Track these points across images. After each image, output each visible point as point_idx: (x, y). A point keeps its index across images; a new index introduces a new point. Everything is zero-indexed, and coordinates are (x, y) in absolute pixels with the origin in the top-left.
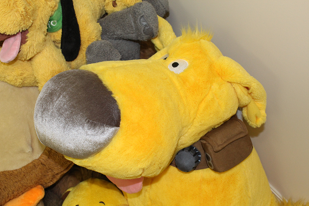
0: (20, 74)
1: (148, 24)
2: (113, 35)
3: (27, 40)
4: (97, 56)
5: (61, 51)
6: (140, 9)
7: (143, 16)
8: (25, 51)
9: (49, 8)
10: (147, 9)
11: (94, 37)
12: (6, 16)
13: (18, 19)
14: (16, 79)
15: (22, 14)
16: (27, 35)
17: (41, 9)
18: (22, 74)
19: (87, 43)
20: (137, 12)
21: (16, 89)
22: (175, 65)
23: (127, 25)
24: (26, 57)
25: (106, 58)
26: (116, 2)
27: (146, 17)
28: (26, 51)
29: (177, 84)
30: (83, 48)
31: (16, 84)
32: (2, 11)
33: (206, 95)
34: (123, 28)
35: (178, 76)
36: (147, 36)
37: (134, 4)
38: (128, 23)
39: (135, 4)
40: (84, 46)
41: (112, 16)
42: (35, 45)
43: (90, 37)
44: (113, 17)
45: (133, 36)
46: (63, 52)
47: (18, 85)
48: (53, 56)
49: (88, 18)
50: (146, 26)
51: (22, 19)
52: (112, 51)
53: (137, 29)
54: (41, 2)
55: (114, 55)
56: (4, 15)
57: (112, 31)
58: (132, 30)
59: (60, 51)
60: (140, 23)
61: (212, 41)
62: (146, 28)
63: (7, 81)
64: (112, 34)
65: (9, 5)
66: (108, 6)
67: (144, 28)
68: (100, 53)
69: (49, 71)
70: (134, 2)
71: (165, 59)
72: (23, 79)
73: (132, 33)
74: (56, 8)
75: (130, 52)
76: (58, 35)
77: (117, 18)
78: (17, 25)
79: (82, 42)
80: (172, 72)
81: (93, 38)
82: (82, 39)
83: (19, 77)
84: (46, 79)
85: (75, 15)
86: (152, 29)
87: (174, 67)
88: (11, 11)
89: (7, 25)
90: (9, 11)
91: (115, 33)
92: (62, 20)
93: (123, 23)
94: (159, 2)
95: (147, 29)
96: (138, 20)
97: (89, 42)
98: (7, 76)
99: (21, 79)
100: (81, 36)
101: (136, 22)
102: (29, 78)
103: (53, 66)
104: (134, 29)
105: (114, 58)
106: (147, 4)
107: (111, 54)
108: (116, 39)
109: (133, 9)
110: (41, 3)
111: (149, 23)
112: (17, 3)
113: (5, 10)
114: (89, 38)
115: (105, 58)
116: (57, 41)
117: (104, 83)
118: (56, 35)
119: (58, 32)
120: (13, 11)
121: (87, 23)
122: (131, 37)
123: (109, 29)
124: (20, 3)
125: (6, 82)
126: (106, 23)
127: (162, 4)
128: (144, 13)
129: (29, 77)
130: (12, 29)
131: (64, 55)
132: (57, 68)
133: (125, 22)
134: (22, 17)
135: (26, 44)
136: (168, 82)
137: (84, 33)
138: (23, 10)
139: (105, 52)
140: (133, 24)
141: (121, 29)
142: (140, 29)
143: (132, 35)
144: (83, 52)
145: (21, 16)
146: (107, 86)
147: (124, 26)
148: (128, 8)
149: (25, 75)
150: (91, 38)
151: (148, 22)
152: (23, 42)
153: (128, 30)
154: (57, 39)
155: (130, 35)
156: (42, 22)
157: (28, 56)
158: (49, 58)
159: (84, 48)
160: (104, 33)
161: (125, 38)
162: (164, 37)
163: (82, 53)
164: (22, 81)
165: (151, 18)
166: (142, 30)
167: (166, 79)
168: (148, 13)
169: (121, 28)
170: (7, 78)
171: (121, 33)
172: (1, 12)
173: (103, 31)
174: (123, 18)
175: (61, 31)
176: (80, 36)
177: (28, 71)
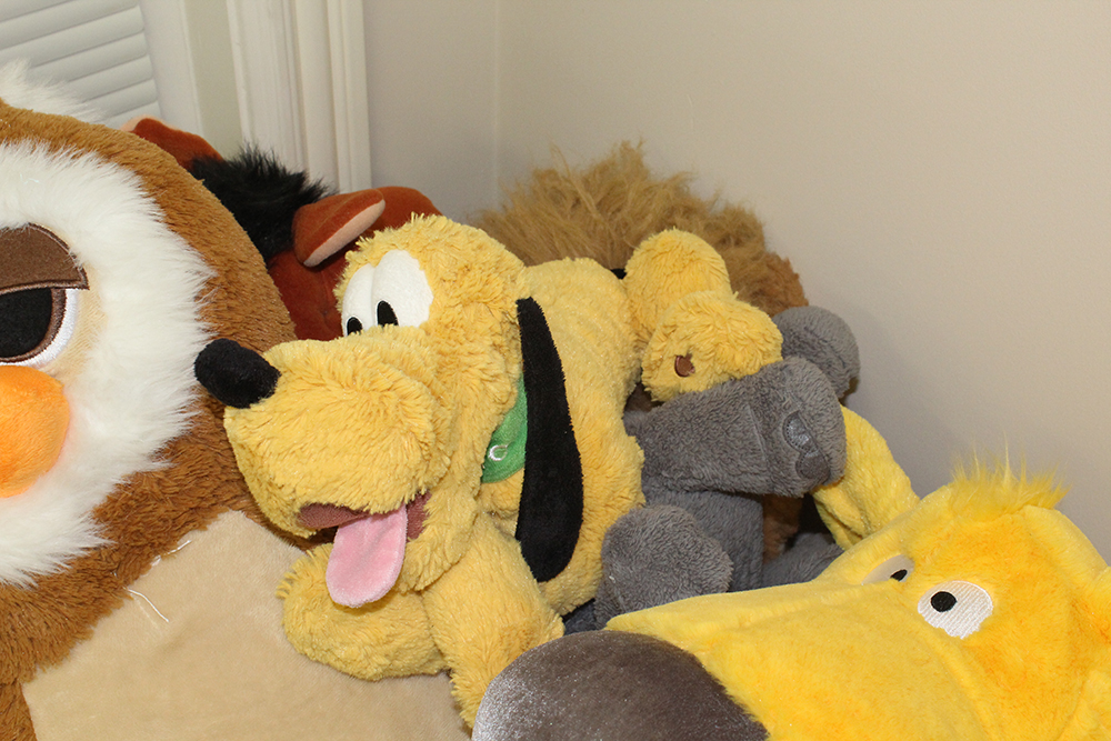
0: (384, 637)
1: (816, 442)
2: (682, 478)
3: (425, 523)
4: (652, 566)
5: (519, 549)
6: (784, 389)
7: (796, 415)
8: (417, 564)
9: (493, 405)
10: (811, 388)
11: (627, 490)
12: (373, 450)
13: (411, 458)
14: (367, 656)
15: (426, 441)
16: (426, 507)
17: (469, 411)
18: (391, 639)
19: (600, 514)
20: (774, 399)
21: (359, 687)
22: (943, 602)
23: (739, 443)
24: (417, 582)
25: (686, 575)
26: (692, 360)
27: (806, 417)
28: (421, 564)
29: (965, 678)
30: (588, 532)
31: (364, 672)
32: (360, 433)
33: (1070, 718)
34: (724, 455)
35: (964, 646)
36: (807, 483)
37: (757, 368)
38: (742, 440)
39: (761, 369)
40: (589, 526)
41: (680, 409)
42: (449, 540)
43: (614, 492)
44: (682, 415)
45: (759, 484)
46: (525, 554)
47: (370, 674)
48: (502, 575)
49: (608, 425)
50: (808, 447)
51: (423, 456)
52: (702, 549)
53: (776, 459)
54: (468, 388)
55: (709, 563)
56: (366, 446)
57: (682, 463)
58: (758, 462)
59: (517, 547)
60: (788, 439)
61: (1060, 507)
62: (810, 455)
63: (332, 661)
64: (682, 474)
65: (382, 413)
66: (657, 372)
67: (802, 456)
68: (663, 555)
69: (496, 629)
70: (758, 364)
71: (900, 575)
72: (392, 654)
73: (757, 471)
74: (512, 402)
75: (737, 535)
76: (510, 491)
77: (699, 417)
78: (405, 480)
79: (586, 512)
80: (940, 633)
81: (624, 495)
82: (586, 502)
83: (379, 648)
84: (484, 658)
85: (568, 419)
86: (826, 458)
87: (938, 610)
88: (389, 432)
89: (375, 481)
90: (384, 434)
91: (694, 473)
92: (525, 439)
93: (722, 439)
94: (828, 350)
95: (811, 459)
96: (780, 429)
97: (610, 510)
98: (338, 645)
99: (386, 656)
100: (586, 492)
101: (773, 434)
102: (410, 648)
103: (506, 610)
104: (764, 459)
105: (713, 572)
106: (807, 369)
107: (701, 559)
108: (691, 490)
109: (757, 390)
110: (471, 391)
111: (819, 438)
112: (405, 402)
113: (369, 431)
114: (609, 496)
115: (683, 573)
116: (500, 512)
117: (730, 691)
118: (500, 492)
119: (510, 480)
120: (394, 431)
121: (604, 444)
122: (749, 486)
123: (670, 457)
124: (418, 401)
125: (328, 665)
126: (658, 435)
127: (839, 358)
128: (799, 405)
129: (412, 646)
130: (387, 495)
131: (529, 564)
132: (517, 616)
133: (732, 434)
134: (424, 453)
135: (420, 536)
136: (935, 674)
137: (596, 479)
138: (430, 427)
139: (679, 553)
140: (759, 442)
141: (715, 460)
142: (785, 460)
143: (753, 477)
144: (585, 545)
145: (421, 449)
146: (746, 706)
147: (728, 450)
148: (734, 381)
149: (398, 642)
150: (617, 494)
151: (814, 434)
152: (413, 531)
153: (740, 463)
154: (505, 506)
155: (747, 480)
156: (472, 458)
157: (422, 580)
158: (492, 580)
159: (591, 533)
160: (653, 473)
161: (724, 489)
162: (869, 485)
163: (581, 550)
164: (388, 662)
165: (824, 419)
166: (794, 463)
167: (927, 662)
168: (813, 403)
169: (717, 456)
170: (337, 652)
171: (715, 472)
172: (357, 436)
173: (647, 465)
174: (723, 420)
175: (519, 477)
176: (582, 493)
177: (413, 627)
